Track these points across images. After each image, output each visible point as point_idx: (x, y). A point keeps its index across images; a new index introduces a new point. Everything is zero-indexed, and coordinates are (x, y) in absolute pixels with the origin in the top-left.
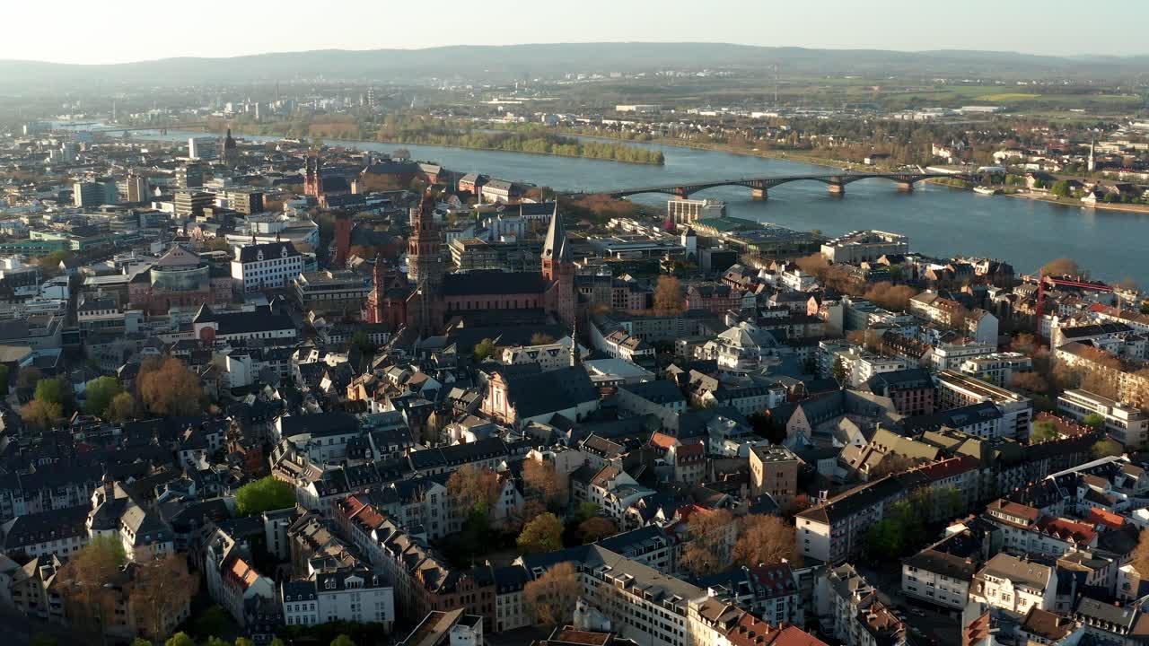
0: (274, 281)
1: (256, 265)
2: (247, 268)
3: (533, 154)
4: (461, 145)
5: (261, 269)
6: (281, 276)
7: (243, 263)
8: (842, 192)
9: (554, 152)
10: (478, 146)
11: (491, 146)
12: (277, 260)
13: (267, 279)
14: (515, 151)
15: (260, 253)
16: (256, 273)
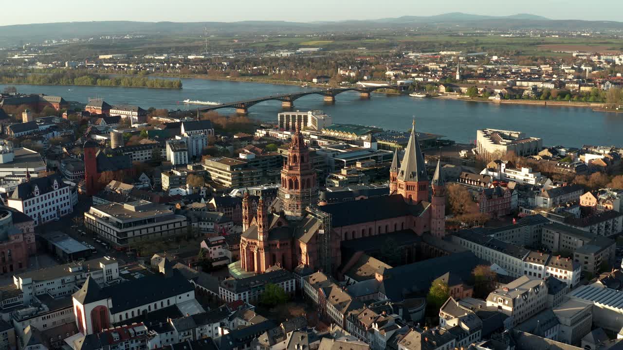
0: (49, 214)
1: (33, 201)
2: (26, 206)
3: (83, 86)
4: (28, 83)
5: (38, 204)
6: (54, 208)
7: (23, 200)
8: (334, 101)
9: (99, 84)
10: (41, 82)
11: (51, 82)
12: (50, 193)
13: (43, 213)
14: (68, 85)
15: (36, 189)
16: (34, 209)
